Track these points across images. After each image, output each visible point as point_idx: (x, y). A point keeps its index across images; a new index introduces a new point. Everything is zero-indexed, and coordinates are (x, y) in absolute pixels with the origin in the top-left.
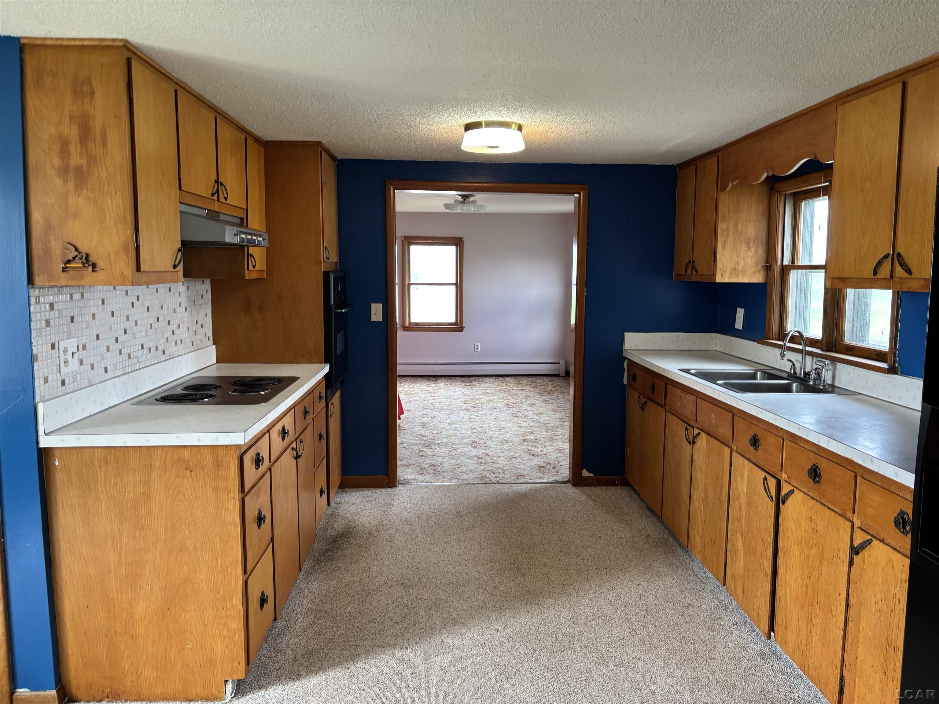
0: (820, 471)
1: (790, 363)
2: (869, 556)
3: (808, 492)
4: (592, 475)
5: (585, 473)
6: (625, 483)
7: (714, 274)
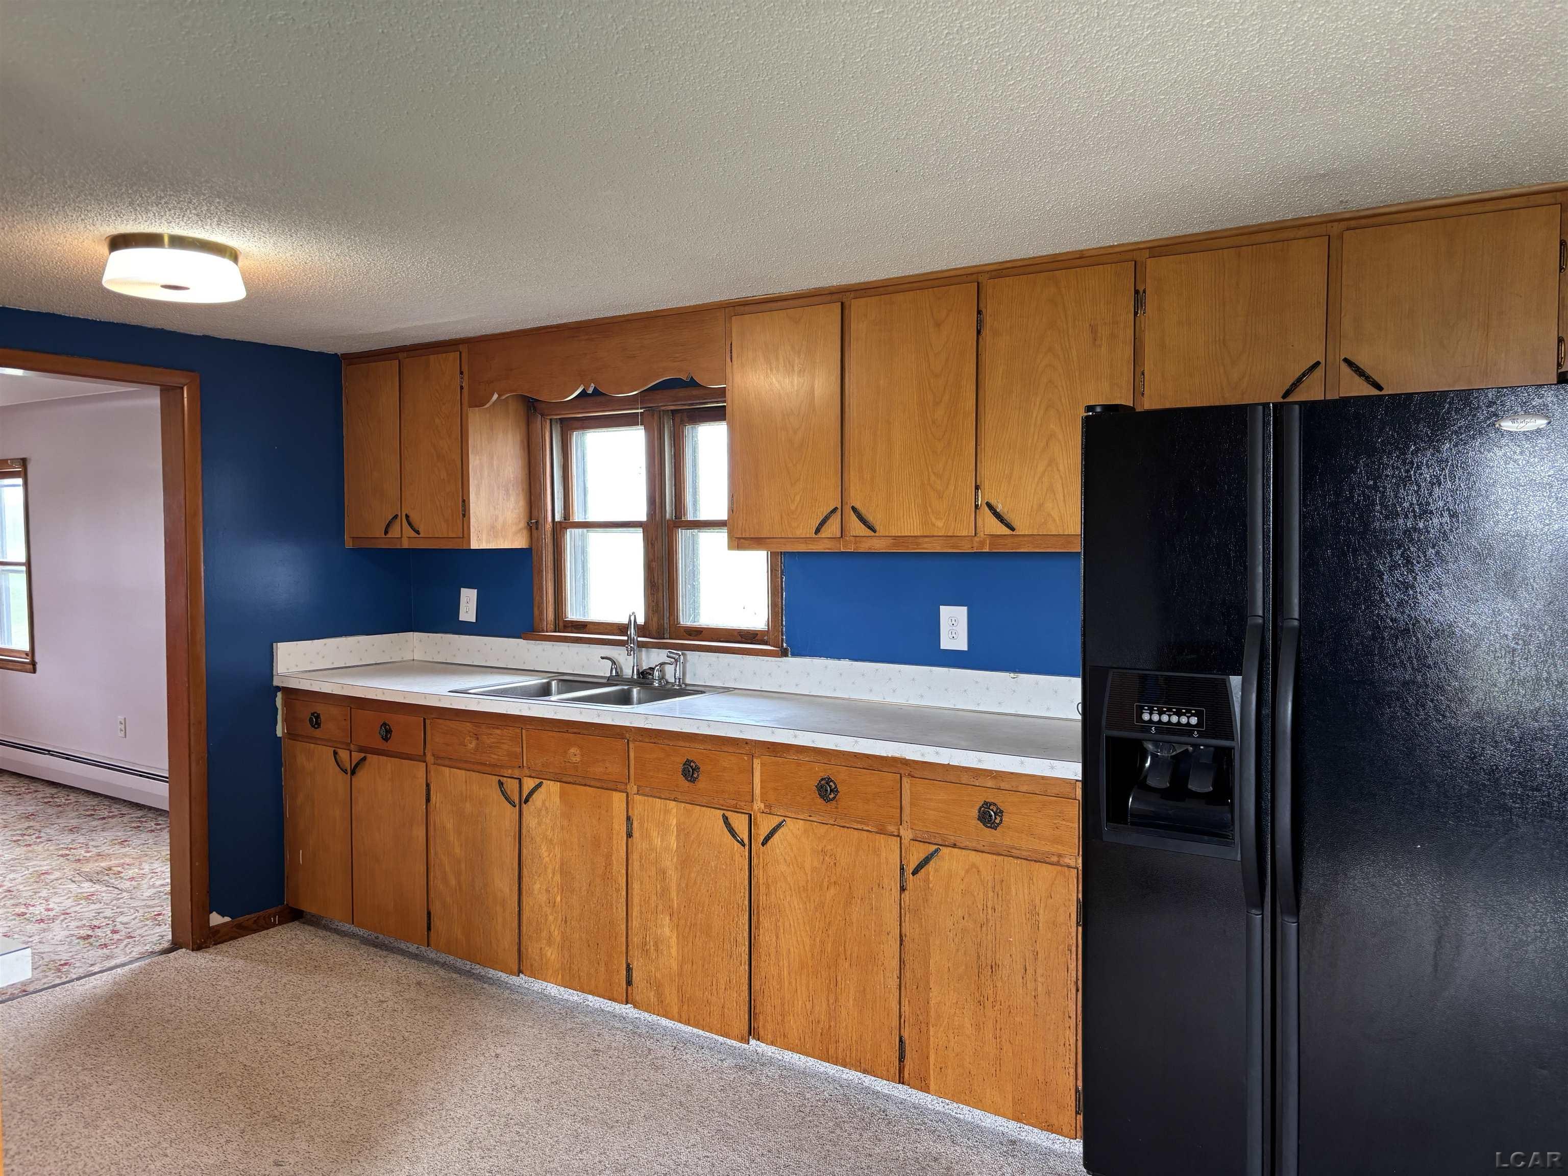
0: (835, 784)
1: (610, 663)
2: (936, 871)
3: (811, 818)
4: (227, 919)
5: (216, 919)
6: (295, 915)
7: (465, 535)
